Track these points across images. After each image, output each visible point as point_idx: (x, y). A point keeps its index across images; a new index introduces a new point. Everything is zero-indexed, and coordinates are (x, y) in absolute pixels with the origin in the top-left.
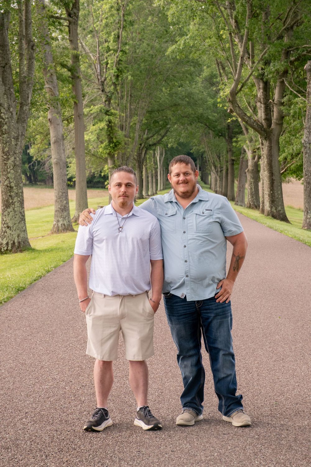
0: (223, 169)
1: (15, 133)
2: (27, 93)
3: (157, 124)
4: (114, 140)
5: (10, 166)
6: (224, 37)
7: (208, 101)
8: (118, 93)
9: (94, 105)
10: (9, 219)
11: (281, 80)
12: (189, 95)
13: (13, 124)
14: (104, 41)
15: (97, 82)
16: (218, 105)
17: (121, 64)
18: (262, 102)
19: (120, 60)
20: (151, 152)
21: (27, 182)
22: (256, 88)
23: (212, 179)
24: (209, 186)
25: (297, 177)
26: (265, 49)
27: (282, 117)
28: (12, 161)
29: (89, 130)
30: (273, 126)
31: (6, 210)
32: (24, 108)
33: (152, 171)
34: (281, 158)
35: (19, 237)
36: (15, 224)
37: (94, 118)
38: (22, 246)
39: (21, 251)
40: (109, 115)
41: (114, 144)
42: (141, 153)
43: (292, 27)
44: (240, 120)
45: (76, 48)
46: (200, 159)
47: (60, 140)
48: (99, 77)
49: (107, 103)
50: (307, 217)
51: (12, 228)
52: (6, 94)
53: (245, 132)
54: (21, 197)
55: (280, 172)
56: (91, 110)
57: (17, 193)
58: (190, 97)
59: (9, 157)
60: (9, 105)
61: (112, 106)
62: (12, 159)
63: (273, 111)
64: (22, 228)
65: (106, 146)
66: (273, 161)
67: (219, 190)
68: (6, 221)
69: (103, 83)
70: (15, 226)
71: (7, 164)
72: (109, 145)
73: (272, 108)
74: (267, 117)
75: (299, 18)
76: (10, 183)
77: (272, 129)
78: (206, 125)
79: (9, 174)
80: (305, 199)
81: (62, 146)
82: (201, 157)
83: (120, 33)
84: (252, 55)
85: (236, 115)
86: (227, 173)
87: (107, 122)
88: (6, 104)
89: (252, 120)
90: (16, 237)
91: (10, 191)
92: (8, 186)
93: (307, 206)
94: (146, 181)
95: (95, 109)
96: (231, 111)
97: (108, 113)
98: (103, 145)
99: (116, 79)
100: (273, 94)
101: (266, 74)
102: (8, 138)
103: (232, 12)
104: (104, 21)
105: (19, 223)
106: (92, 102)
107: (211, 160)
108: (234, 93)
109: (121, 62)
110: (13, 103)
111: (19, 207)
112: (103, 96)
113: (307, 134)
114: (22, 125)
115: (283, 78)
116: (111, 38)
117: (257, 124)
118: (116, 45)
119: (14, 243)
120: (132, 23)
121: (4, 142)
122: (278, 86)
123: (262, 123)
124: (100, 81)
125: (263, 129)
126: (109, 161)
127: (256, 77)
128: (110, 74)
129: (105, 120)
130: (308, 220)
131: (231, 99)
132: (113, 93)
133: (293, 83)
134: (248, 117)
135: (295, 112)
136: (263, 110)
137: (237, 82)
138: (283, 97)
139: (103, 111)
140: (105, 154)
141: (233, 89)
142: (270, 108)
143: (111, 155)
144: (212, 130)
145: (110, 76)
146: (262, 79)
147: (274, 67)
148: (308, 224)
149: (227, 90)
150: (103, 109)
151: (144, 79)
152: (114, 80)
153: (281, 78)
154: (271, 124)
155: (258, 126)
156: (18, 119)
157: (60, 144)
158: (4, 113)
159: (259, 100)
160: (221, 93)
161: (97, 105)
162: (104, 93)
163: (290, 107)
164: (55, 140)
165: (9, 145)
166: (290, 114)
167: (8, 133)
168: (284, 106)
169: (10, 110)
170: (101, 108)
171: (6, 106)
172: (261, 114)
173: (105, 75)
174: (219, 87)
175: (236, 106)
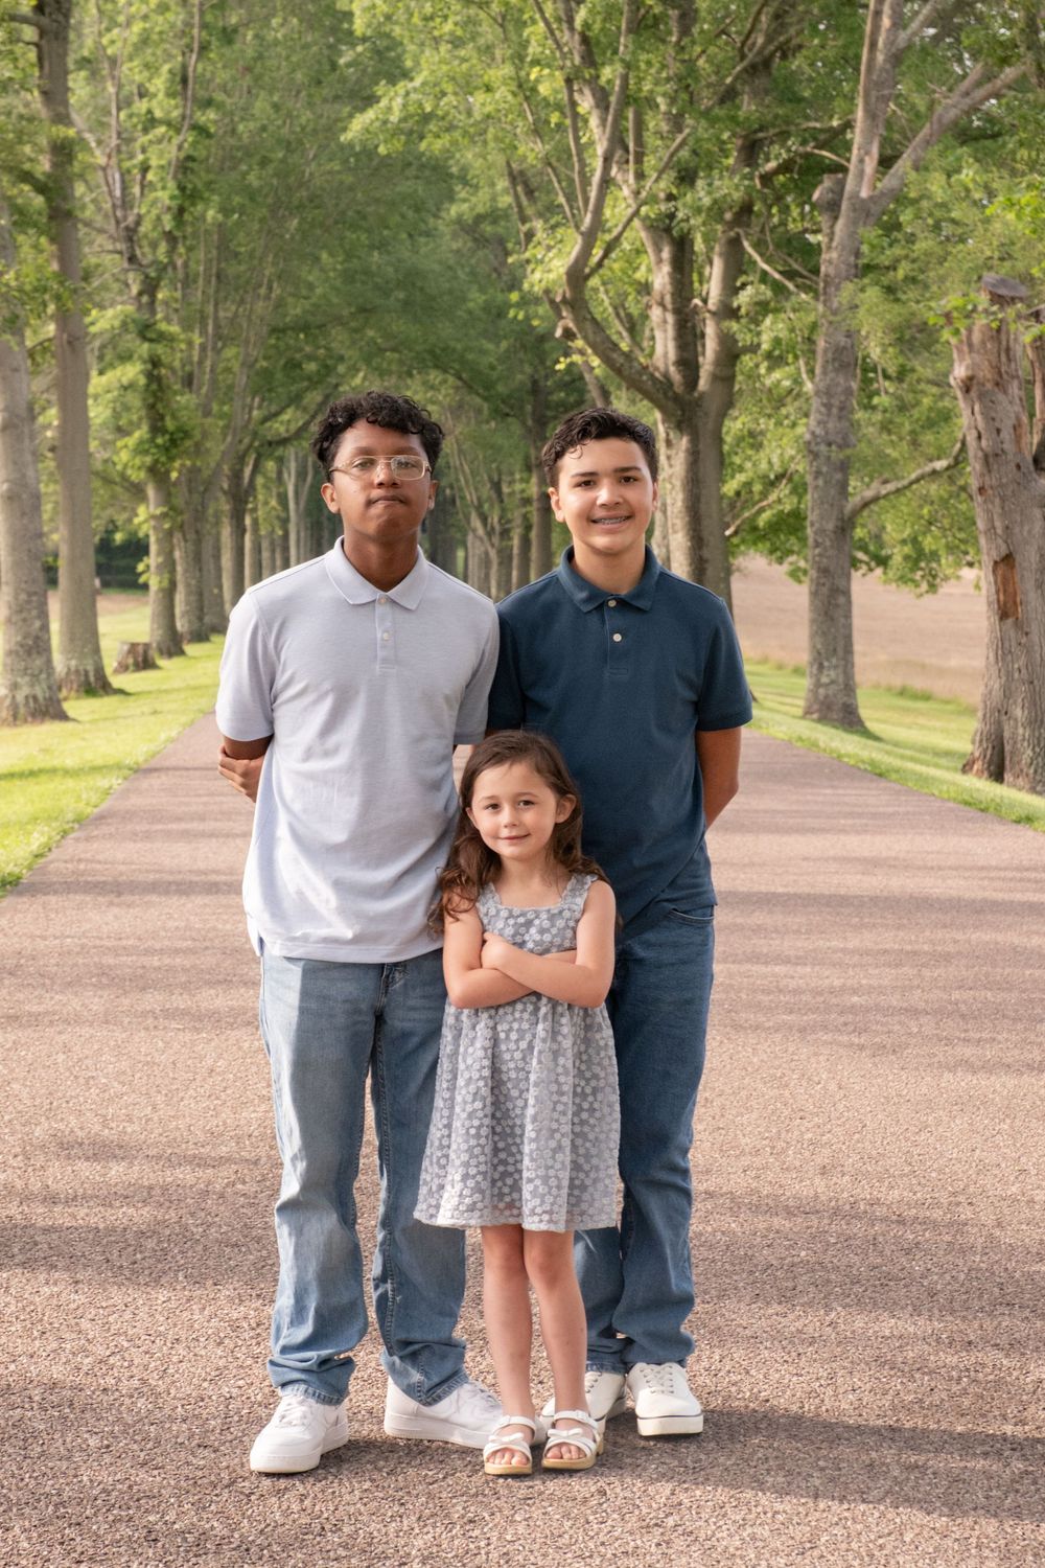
0: (514, 524)
4: (170, 424)
6: (544, 89)
9: (103, 308)
11: (732, 234)
12: (411, 278)
14: (135, 91)
15: (111, 227)
16: (512, 313)
17: (192, 171)
18: (669, 306)
19: (189, 158)
20: (271, 465)
22: (647, 259)
23: (470, 558)
25: (772, 552)
26: (681, 131)
27: (730, 353)
30: (703, 384)
33: (272, 528)
34: (730, 487)
37: (103, 349)
40: (151, 341)
41: (167, 437)
42: (241, 471)
43: (767, 63)
44: (596, 363)
45: (62, 118)
47: (24, 420)
48: (119, 214)
49: (145, 299)
50: (818, 680)
55: (721, 535)
56: (90, 324)
58: (413, 284)
61: (161, 310)
63: (704, 335)
65: (141, 442)
66: (703, 500)
69: (131, 235)
72: (152, 440)
73: (700, 324)
74: (685, 355)
75: (792, 31)
77: (702, 395)
78: (460, 378)
80: (813, 621)
81: (27, 442)
83: (191, 69)
84: (636, 152)
85: (586, 347)
86: (526, 542)
87: (145, 362)
89: (635, 364)
93: (819, 647)
94: (252, 566)
95: (106, 320)
96: (569, 335)
97: (149, 335)
98: (131, 441)
99: (174, 219)
100: (704, 281)
101: (680, 215)
103: (571, 10)
104: (137, 27)
106: (93, 299)
107: (470, 496)
108: (577, 276)
109: (190, 164)
112: (131, 276)
113: (821, 412)
115: (736, 230)
116: (159, 84)
117: (652, 376)
118: (176, 107)
120: (228, 36)
122: (721, 255)
123: (666, 375)
124: (123, 225)
125: (670, 394)
126: (151, 492)
127: (648, 223)
128: (154, 203)
129: (140, 357)
130: (822, 691)
131: (568, 295)
132: (165, 268)
133: (771, 247)
134: (624, 353)
135: (777, 341)
136: (671, 331)
137: (589, 239)
138: (736, 291)
139: (131, 327)
140: (139, 468)
141: (577, 261)
142: (694, 327)
143: (157, 473)
144: (478, 394)
145: (155, 212)
146: (668, 230)
147: (709, 193)
148: (822, 703)
149: (556, 263)
150: (134, 321)
151: (262, 220)
152: (168, 223)
153: (731, 229)
154: (696, 378)
155: (654, 384)
157: (23, 433)
159: (659, 300)
160: (535, 276)
161: (111, 306)
162: (136, 267)
163: (759, 322)
164: (5, 420)
166: (759, 345)
168: (740, 319)
170: (127, 317)
172: (666, 346)
173: (139, 207)
174: (527, 255)
175: (585, 318)
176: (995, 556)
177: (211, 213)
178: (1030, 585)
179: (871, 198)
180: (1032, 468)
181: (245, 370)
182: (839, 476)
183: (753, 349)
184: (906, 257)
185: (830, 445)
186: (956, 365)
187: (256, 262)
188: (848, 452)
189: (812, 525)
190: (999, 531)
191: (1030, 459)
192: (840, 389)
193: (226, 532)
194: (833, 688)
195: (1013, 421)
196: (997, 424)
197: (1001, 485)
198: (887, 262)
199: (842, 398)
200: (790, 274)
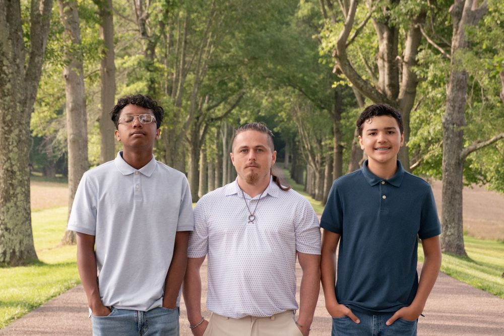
0: (326, 159)
1: (21, 94)
2: (41, 38)
3: (224, 87)
5: (13, 142)
7: (305, 54)
8: (166, 37)
9: (130, 56)
10: (9, 217)
11: (416, 26)
12: (276, 44)
13: (19, 82)
15: (135, 18)
16: (320, 60)
18: (386, 59)
20: (214, 129)
22: (377, 38)
23: (308, 176)
24: (303, 187)
27: (414, 82)
28: (16, 135)
29: (121, 92)
30: (401, 96)
31: (5, 205)
32: (36, 60)
33: (214, 159)
34: (411, 144)
35: (22, 244)
36: (16, 225)
37: (129, 75)
38: (25, 257)
39: (24, 264)
40: (151, 71)
42: (198, 132)
44: (351, 85)
46: (290, 145)
47: (81, 107)
48: (138, 13)
49: (149, 52)
50: (446, 233)
51: (12, 231)
52: (11, 39)
53: (360, 103)
54: (26, 187)
55: (409, 166)
56: (125, 63)
57: (21, 181)
58: (278, 47)
59: (12, 128)
60: (15, 55)
61: (156, 57)
62: (17, 131)
63: (402, 73)
64: (27, 231)
67: (319, 193)
68: (4, 220)
69: (143, 23)
70: (16, 227)
71: (8, 138)
73: (400, 68)
74: (393, 82)
76: (12, 166)
77: (400, 100)
78: (301, 91)
79: (11, 154)
80: (444, 206)
81: (82, 116)
82: (291, 141)
85: (346, 78)
87: (148, 81)
88: (10, 53)
89: (369, 86)
90: (18, 245)
91: (11, 178)
92: (8, 170)
93: (446, 218)
94: (203, 176)
95: (131, 61)
96: (338, 71)
97: (150, 68)
99: (164, 15)
100: (403, 48)
101: (393, 17)
102: (11, 101)
105: (22, 224)
106: (126, 51)
108: (343, 45)
110: (20, 51)
111: (23, 201)
112: (143, 41)
113: (450, 109)
114: (32, 83)
115: (418, 24)
117: (377, 92)
119: (14, 252)
121: (6, 107)
122: (411, 36)
123: (384, 91)
124: (140, 18)
125: (385, 100)
127: (377, 20)
128: (155, 8)
129: (146, 79)
130: (447, 238)
131: (338, 53)
132: (159, 38)
133: (434, 32)
134: (363, 80)
135: (435, 76)
136: (386, 71)
137: (348, 28)
138: (417, 53)
139: (142, 64)
141: (342, 38)
142: (397, 69)
144: (310, 98)
145: (155, 12)
146: (386, 24)
147: (405, 7)
148: (447, 244)
149: (333, 39)
150: (143, 62)
151: (207, 16)
152: (161, 17)
153: (416, 24)
154: (398, 92)
155: (377, 95)
156: (27, 75)
157: (80, 112)
158: (7, 66)
159: (381, 56)
160: (324, 44)
161: (134, 55)
162: (146, 37)
163: (428, 68)
164: (72, 106)
165: (13, 112)
166: (427, 78)
167: (12, 95)
168: (419, 65)
169: (15, 62)
170: (140, 60)
171: (10, 55)
172: (384, 78)
173: (148, 10)
174: (321, 34)
175: (346, 64)
177: (181, 13)
179: (476, 11)
181: (197, 86)
182: (458, 139)
183: (425, 79)
184: (487, 37)
185: (453, 124)
187: (203, 35)
188: (462, 128)
189: (444, 162)
192: (459, 99)
193: (189, 160)
194: (452, 237)
198: (478, 41)
199: (461, 103)
200: (442, 45)
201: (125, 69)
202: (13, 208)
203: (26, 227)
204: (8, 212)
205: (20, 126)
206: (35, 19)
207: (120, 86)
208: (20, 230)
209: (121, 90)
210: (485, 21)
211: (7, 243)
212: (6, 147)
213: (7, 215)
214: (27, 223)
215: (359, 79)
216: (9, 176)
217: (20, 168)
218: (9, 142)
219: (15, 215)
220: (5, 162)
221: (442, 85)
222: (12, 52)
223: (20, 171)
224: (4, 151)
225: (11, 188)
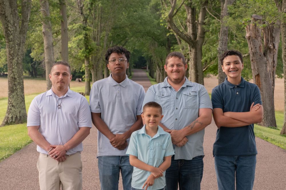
1: (18, 41)
2: (27, 13)
3: (119, 37)
4: (89, 47)
5: (14, 64)
7: (154, 22)
8: (92, 15)
9: (76, 23)
10: (14, 100)
11: (204, 7)
12: (142, 17)
13: (16, 35)
15: (78, 7)
16: (161, 24)
18: (191, 22)
21: (30, 76)
22: (186, 13)
23: (157, 75)
24: (155, 80)
25: (214, 73)
27: (204, 33)
28: (16, 61)
30: (198, 38)
31: (12, 94)
32: (25, 24)
34: (203, 60)
35: (20, 113)
36: (17, 104)
37: (76, 32)
38: (22, 119)
39: (22, 123)
40: (85, 30)
41: (89, 50)
44: (175, 34)
46: (149, 61)
47: (51, 47)
48: (79, 4)
49: (84, 22)
51: (15, 107)
52: (12, 14)
53: (179, 43)
54: (22, 85)
55: (202, 70)
56: (74, 27)
57: (19, 83)
58: (142, 19)
59: (14, 57)
60: (14, 22)
61: (88, 24)
62: (16, 59)
63: (198, 28)
64: (23, 107)
65: (83, 51)
66: (198, 62)
68: (11, 102)
69: (81, 9)
71: (12, 62)
72: (86, 50)
73: (197, 26)
74: (194, 32)
76: (14, 75)
77: (197, 41)
78: (153, 38)
79: (14, 70)
81: (52, 51)
85: (173, 31)
87: (84, 35)
88: (12, 21)
89: (183, 34)
90: (18, 113)
92: (12, 78)
95: (76, 26)
96: (169, 28)
98: (81, 51)
99: (91, 5)
100: (198, 17)
101: (193, 3)
102: (13, 44)
105: (20, 103)
106: (74, 21)
107: (156, 62)
108: (171, 16)
110: (17, 20)
111: (21, 92)
112: (81, 17)
113: (221, 44)
114: (23, 35)
117: (187, 37)
119: (17, 117)
121: (10, 47)
122: (201, 11)
123: (190, 37)
124: (80, 7)
125: (191, 41)
126: (85, 62)
127: (186, 5)
128: (86, 2)
131: (169, 20)
132: (89, 15)
133: (212, 10)
134: (181, 32)
135: (213, 29)
136: (191, 28)
137: (173, 8)
138: (205, 19)
140: (83, 57)
141: (171, 13)
142: (196, 27)
143: (87, 58)
144: (156, 41)
145: (86, 4)
146: (190, 6)
149: (167, 13)
150: (82, 26)
151: (110, 6)
152: (89, 6)
153: (203, 6)
154: (196, 37)
155: (187, 39)
156: (20, 31)
157: (51, 49)
158: (10, 27)
159: (188, 21)
160: (163, 16)
161: (78, 23)
162: (83, 15)
163: (209, 26)
164: (47, 46)
165: (14, 49)
166: (209, 30)
167: (13, 41)
168: (205, 25)
169: (14, 25)
170: (80, 25)
171: (12, 22)
172: (190, 31)
173: (83, 3)
174: (161, 12)
175: (173, 25)
176: (255, 74)
177: (100, 5)
178: (263, 80)
180: (263, 55)
181: (107, 36)
184: (238, 11)
185: (223, 51)
186: (247, 34)
187: (109, 14)
189: (219, 68)
190: (256, 69)
191: (263, 54)
192: (225, 39)
195: (259, 46)
196: (255, 46)
197: (256, 59)
198: (233, 12)
199: (225, 41)
200: (216, 16)
201: (74, 30)
202: (16, 96)
203: (22, 105)
204: (13, 97)
205: (18, 56)
206: (23, 4)
207: (72, 37)
208: (19, 106)
209: (72, 39)
210: (237, 3)
211: (13, 113)
212: (11, 66)
213: (13, 99)
214: (23, 102)
215: (178, 31)
216: (13, 80)
217: (19, 77)
218: (13, 64)
219: (17, 99)
220: (11, 74)
221: (216, 33)
222: (13, 20)
223: (18, 78)
224: (10, 68)
225: (14, 86)
